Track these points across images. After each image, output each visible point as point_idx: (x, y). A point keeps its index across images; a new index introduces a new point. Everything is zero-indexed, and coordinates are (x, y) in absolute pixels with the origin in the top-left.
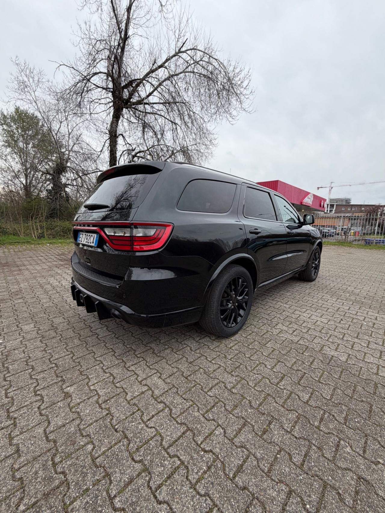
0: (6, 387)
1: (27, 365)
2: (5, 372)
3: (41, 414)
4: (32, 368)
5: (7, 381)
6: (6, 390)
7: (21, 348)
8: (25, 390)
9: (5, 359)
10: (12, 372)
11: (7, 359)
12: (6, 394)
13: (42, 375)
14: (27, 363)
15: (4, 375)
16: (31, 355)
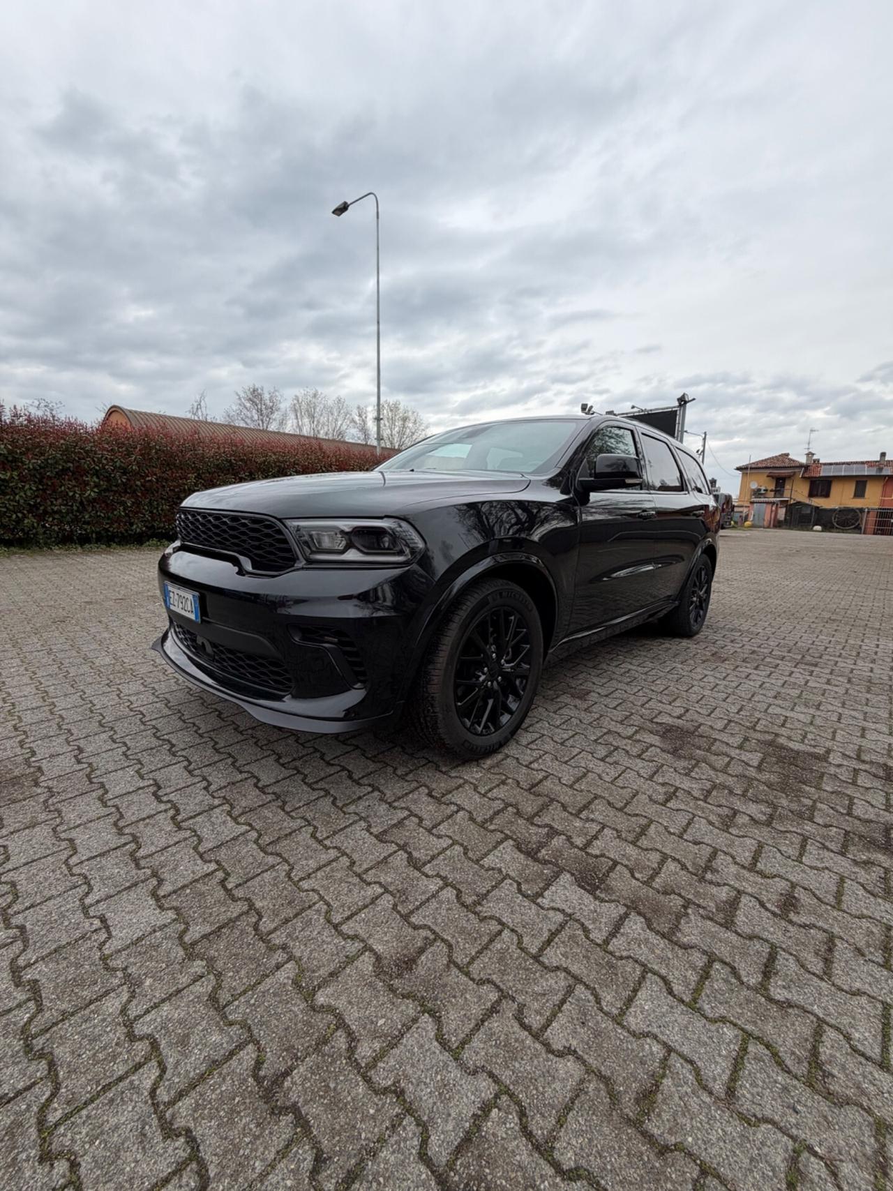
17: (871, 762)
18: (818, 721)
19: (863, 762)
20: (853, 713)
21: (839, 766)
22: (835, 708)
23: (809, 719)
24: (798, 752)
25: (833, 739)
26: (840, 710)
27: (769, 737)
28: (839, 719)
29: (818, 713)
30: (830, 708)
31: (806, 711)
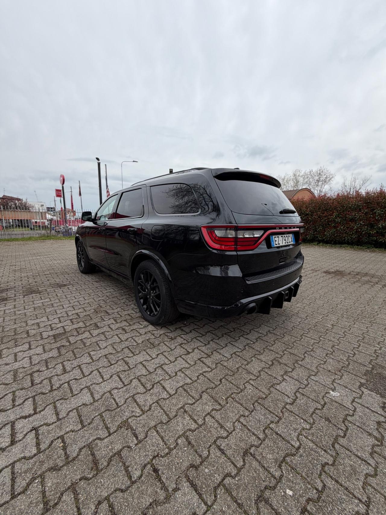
0: (357, 349)
1: (334, 351)
2: (351, 358)
3: (350, 329)
4: (334, 347)
5: (354, 352)
6: (358, 348)
7: (324, 368)
8: (349, 340)
9: (343, 369)
10: (347, 355)
11: (342, 367)
12: (359, 346)
13: (333, 340)
14: (332, 353)
15: (353, 357)
16: (324, 355)
17: (11, 300)
18: (31, 303)
19: (13, 299)
20: (20, 312)
21: (20, 296)
22: (28, 311)
23: (35, 302)
24: (32, 294)
25: (24, 300)
26: (26, 311)
27: (41, 294)
28: (24, 308)
29: (33, 306)
30: (30, 310)
31: (38, 304)
